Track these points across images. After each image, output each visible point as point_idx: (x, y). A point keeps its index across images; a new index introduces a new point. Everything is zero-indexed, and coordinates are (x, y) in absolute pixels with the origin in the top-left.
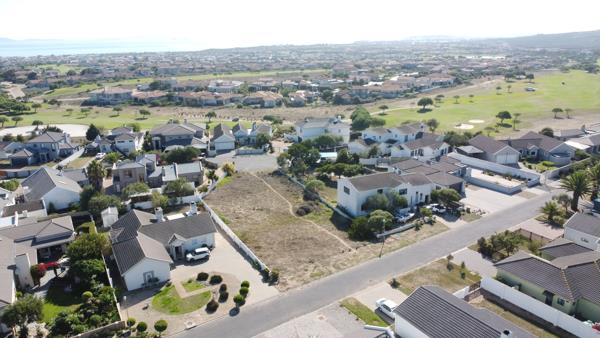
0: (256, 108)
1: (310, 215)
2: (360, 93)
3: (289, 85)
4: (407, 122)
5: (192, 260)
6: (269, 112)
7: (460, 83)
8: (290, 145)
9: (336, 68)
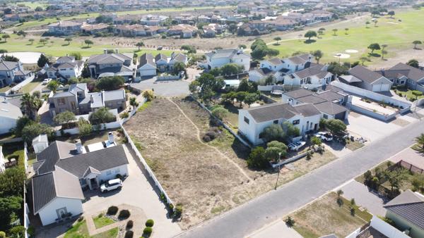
0: (177, 38)
1: (215, 141)
2: (259, 26)
3: (203, 19)
4: (297, 53)
5: (106, 191)
6: (186, 42)
7: (337, 18)
8: (201, 71)
9: (240, 5)
